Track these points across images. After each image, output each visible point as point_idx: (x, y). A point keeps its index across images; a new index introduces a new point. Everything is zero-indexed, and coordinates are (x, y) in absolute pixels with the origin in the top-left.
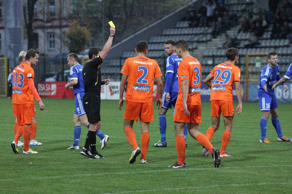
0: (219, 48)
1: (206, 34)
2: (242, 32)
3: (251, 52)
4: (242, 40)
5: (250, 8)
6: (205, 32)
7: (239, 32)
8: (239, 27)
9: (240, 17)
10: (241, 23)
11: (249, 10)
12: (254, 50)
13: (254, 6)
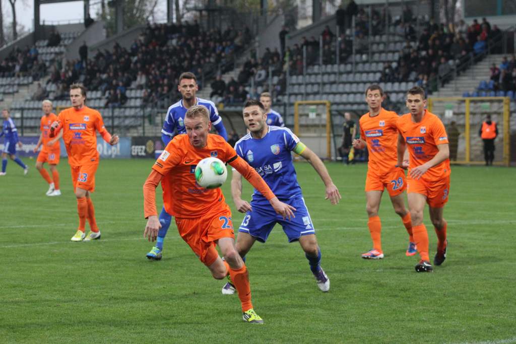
0: (27, 100)
1: (13, 85)
2: (50, 84)
3: (61, 105)
4: (51, 91)
5: (59, 57)
6: (12, 83)
7: (48, 83)
8: (49, 77)
9: (49, 67)
10: (51, 74)
11: (58, 61)
12: (64, 102)
13: (63, 56)
